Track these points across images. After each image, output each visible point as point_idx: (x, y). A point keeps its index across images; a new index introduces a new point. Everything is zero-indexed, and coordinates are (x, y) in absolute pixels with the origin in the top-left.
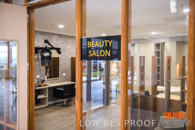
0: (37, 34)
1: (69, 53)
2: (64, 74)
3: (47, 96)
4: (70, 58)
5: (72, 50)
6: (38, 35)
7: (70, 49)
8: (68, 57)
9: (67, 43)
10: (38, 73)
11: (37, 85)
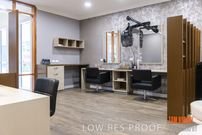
3: (127, 81)
10: (131, 55)
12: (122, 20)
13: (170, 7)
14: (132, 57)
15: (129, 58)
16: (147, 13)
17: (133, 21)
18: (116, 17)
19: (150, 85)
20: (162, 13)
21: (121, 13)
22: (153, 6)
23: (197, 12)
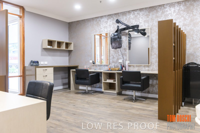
12: (111, 23)
13: (157, 12)
14: (121, 59)
15: (118, 59)
16: (136, 16)
17: (123, 24)
18: (105, 19)
19: (140, 86)
20: (150, 17)
21: (110, 16)
22: (141, 10)
23: (183, 17)
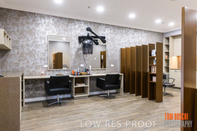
0: (81, 23)
1: (118, 44)
2: (112, 65)
3: (88, 85)
4: (119, 49)
5: (121, 41)
6: (82, 25)
7: (120, 40)
8: (117, 48)
9: (116, 34)
10: (82, 62)
11: (79, 74)
